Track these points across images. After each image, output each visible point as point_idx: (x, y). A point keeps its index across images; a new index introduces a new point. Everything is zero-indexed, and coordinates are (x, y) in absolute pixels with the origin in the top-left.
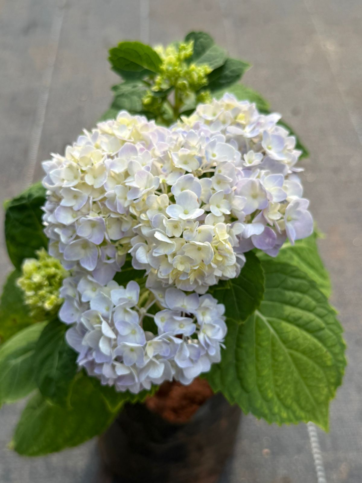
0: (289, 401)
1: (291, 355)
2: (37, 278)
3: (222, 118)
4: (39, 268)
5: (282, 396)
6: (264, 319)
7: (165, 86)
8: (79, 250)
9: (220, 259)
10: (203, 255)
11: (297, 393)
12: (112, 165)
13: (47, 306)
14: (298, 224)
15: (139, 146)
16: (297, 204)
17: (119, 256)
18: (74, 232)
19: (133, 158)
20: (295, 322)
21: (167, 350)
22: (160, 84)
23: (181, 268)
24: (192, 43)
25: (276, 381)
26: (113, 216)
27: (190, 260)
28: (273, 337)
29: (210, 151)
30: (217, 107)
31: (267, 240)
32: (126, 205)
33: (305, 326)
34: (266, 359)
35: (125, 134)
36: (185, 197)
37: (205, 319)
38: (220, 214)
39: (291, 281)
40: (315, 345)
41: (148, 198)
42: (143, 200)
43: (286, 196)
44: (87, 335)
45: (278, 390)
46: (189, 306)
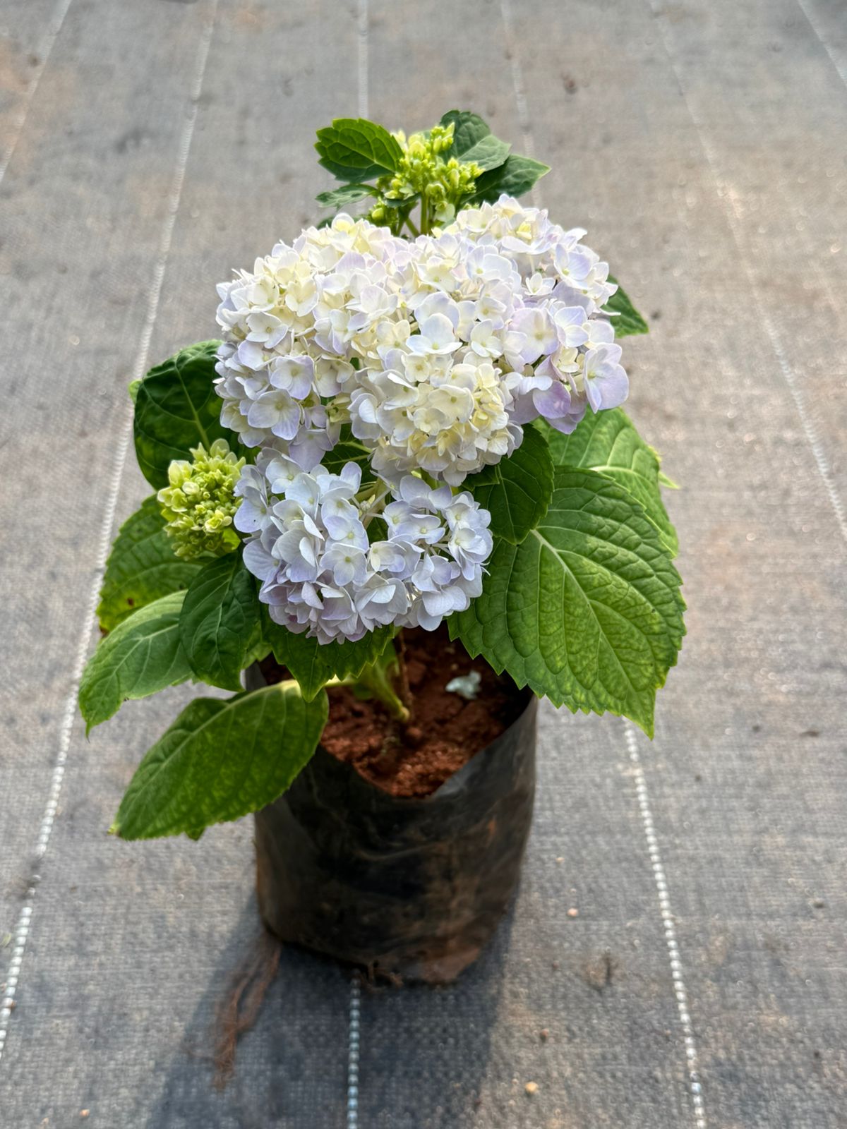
0: (589, 677)
1: (595, 608)
2: (192, 487)
3: (495, 230)
4: (194, 473)
5: (579, 669)
6: (554, 551)
7: (408, 192)
8: (270, 410)
9: (484, 417)
10: (459, 410)
11: (603, 668)
12: (325, 284)
13: (209, 527)
14: (605, 385)
15: (368, 257)
16: (603, 353)
17: (332, 424)
18: (266, 382)
19: (358, 271)
20: (604, 560)
21: (401, 564)
22: (399, 187)
23: (425, 428)
24: (452, 125)
25: (570, 644)
26: (325, 357)
27: (439, 416)
28: (567, 577)
29: (473, 263)
30: (489, 214)
31: (557, 405)
32: (346, 339)
33: (618, 568)
34: (555, 610)
35: (347, 245)
36: (435, 324)
37: (459, 523)
38: (486, 355)
39: (599, 501)
40: (633, 597)
41: (380, 326)
42: (372, 331)
43: (586, 339)
44: (280, 540)
45: (572, 658)
46: (437, 501)
